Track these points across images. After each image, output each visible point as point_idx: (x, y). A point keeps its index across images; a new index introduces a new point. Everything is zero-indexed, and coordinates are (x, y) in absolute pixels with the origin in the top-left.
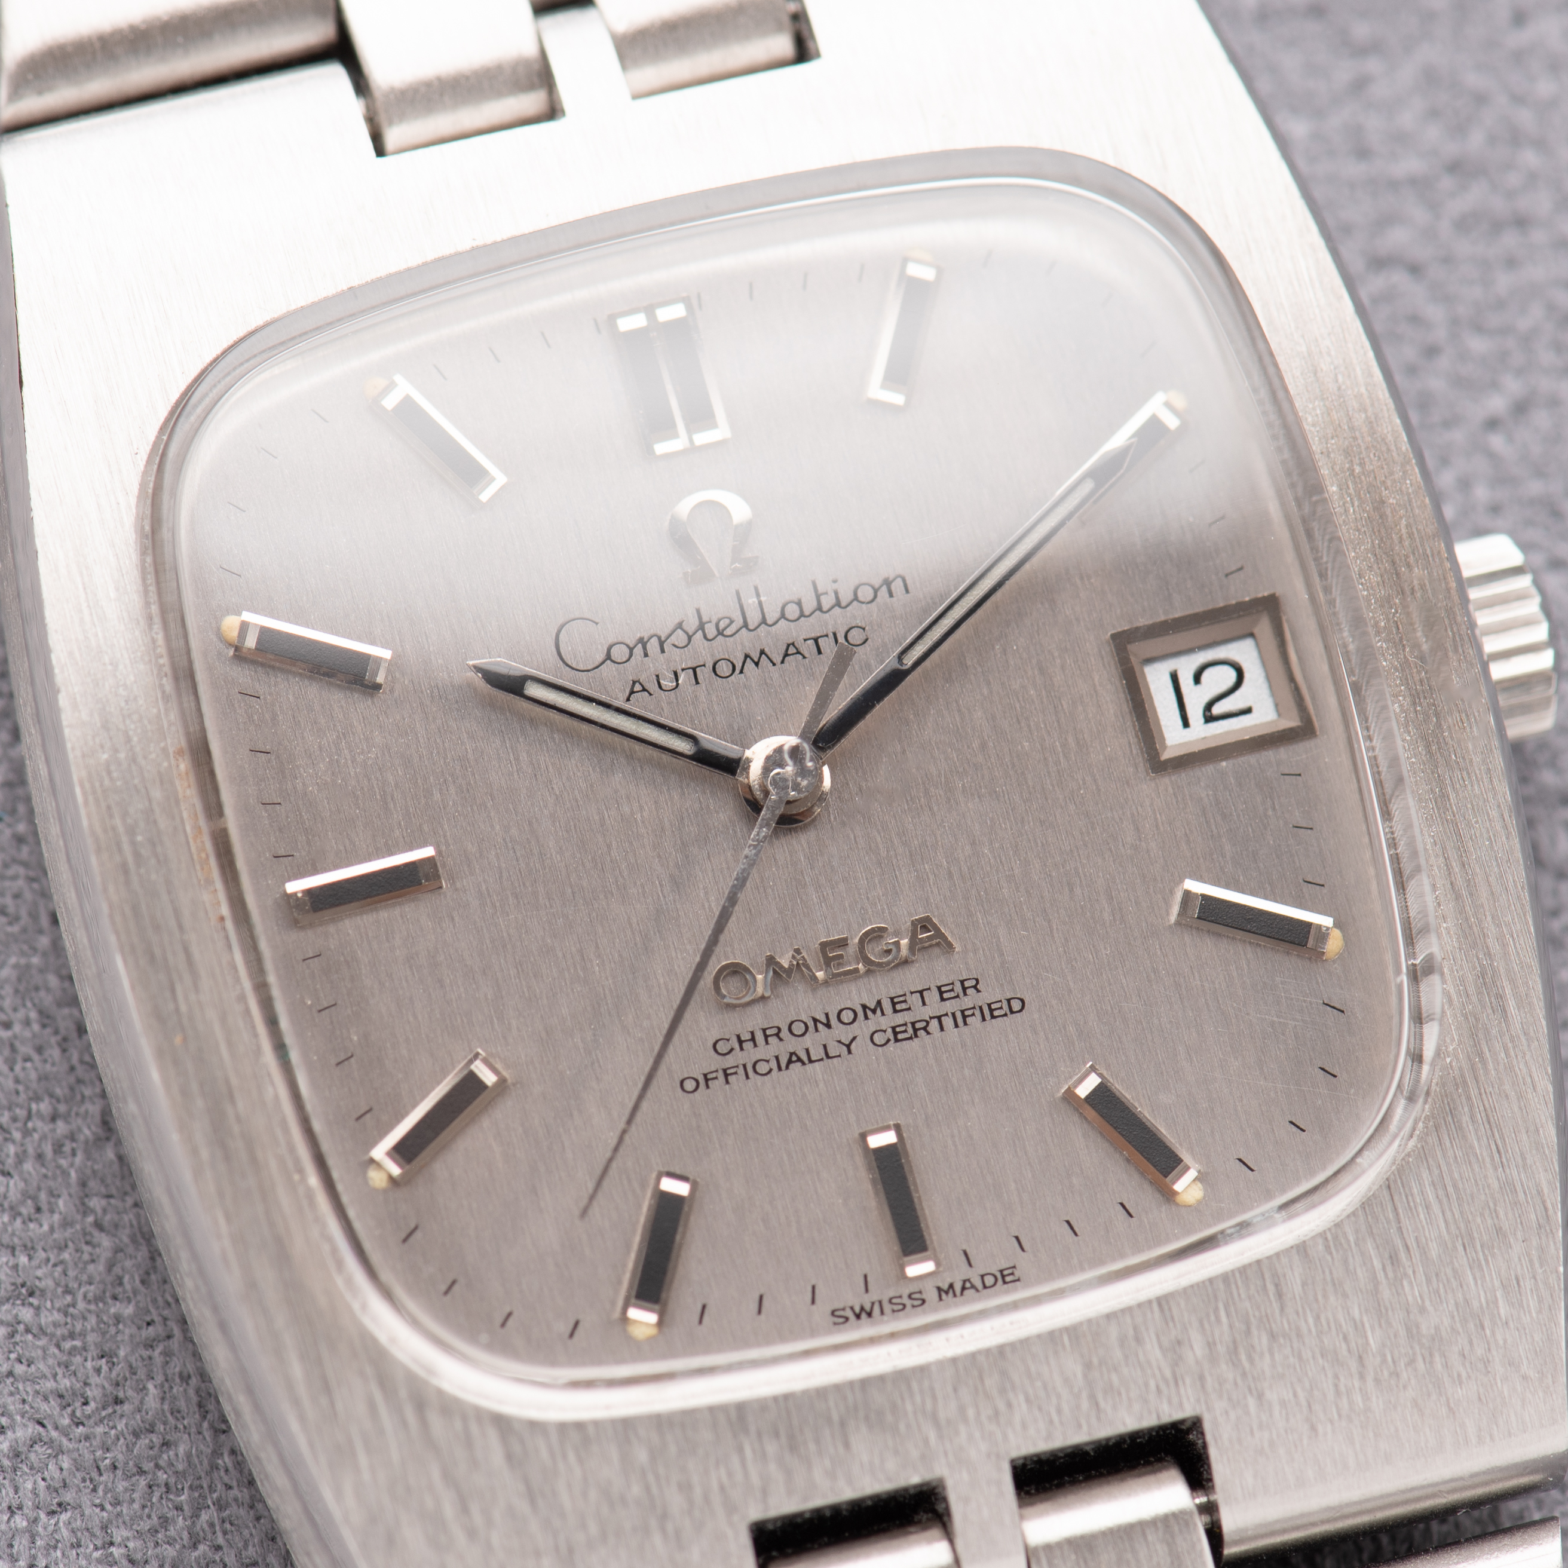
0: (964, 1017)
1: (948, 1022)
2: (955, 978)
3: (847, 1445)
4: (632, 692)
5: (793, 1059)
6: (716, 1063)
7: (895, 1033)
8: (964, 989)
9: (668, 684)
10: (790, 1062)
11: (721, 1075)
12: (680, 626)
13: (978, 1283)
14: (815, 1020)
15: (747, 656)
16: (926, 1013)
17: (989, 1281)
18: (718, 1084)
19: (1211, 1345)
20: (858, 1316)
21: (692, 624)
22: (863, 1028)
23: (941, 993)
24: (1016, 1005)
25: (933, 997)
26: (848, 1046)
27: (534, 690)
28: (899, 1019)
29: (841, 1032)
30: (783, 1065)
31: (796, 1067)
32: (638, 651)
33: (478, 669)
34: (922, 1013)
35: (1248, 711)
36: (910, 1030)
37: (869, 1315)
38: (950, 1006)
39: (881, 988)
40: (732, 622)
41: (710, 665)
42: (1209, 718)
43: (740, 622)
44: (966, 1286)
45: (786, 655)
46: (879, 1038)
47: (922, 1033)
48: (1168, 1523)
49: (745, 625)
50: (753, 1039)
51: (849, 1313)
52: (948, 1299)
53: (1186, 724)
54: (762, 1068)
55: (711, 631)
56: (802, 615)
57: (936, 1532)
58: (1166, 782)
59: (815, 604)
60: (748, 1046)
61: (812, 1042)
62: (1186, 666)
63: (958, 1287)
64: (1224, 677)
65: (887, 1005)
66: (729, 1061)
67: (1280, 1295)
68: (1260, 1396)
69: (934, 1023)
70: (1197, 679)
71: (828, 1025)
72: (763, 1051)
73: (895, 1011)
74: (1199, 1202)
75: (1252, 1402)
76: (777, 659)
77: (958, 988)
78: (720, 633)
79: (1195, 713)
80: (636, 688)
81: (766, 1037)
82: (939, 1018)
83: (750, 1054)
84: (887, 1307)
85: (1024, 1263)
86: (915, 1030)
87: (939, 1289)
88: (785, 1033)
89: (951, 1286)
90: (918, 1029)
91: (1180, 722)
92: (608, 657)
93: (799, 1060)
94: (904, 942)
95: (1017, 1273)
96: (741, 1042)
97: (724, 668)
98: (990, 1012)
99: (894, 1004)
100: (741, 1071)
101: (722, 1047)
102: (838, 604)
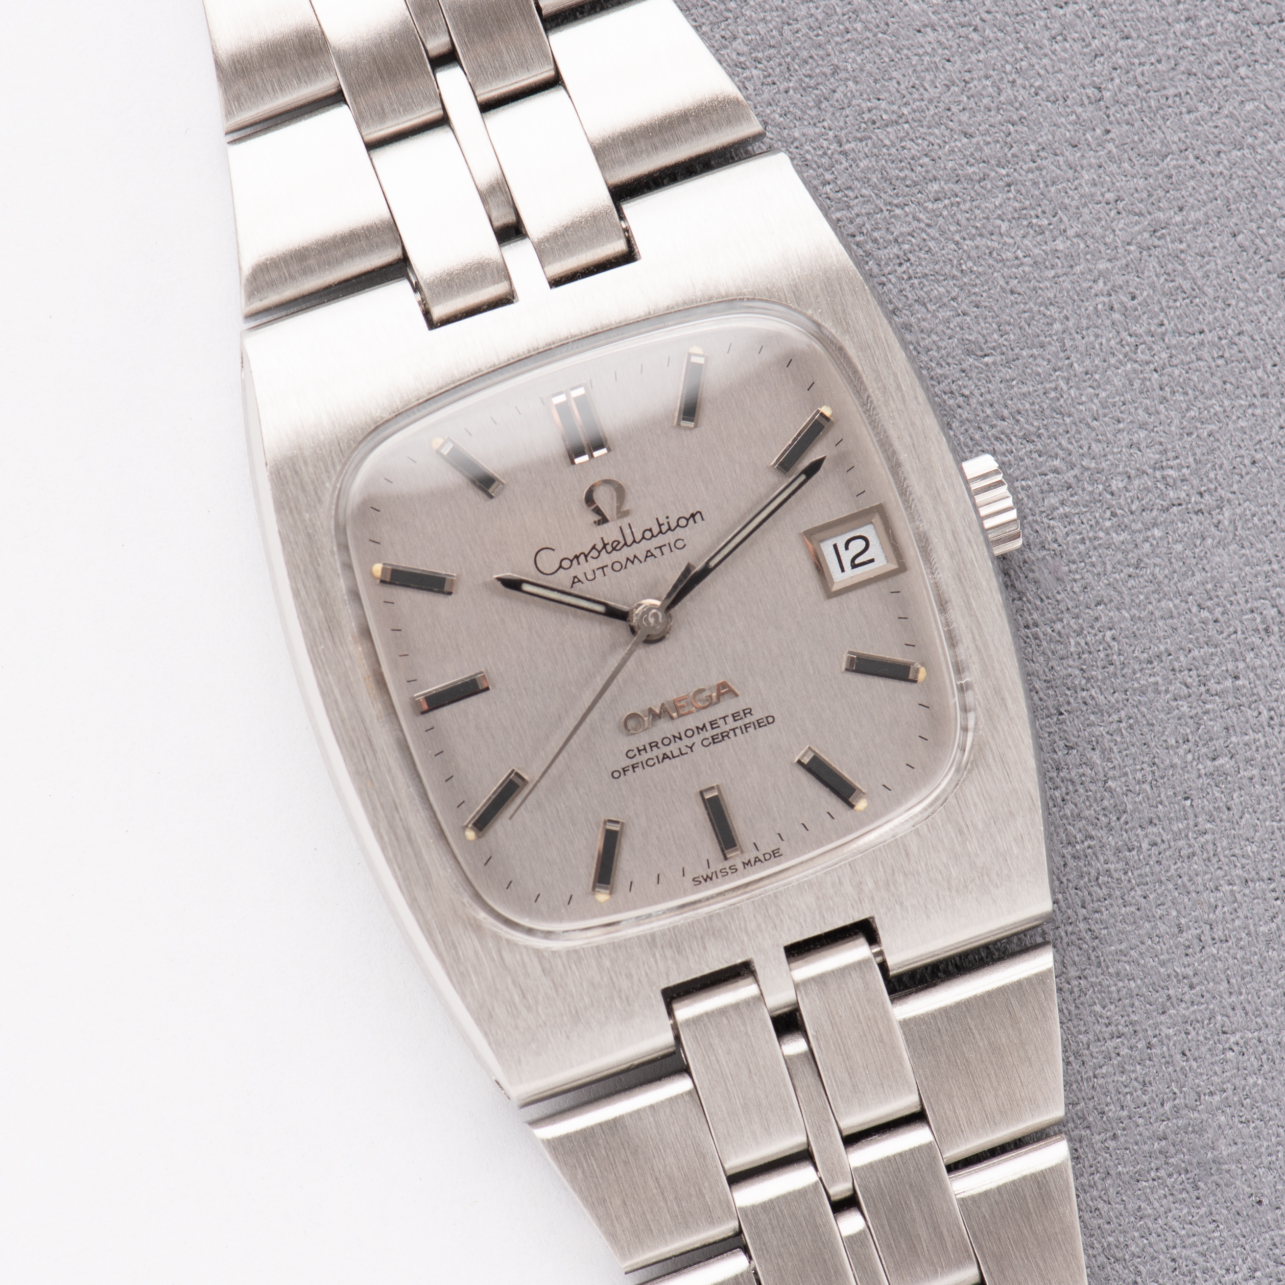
0: (746, 728)
1: (738, 731)
2: (740, 709)
3: (705, 948)
4: (574, 583)
5: (665, 757)
6: (630, 762)
7: (713, 739)
8: (745, 714)
9: (590, 577)
10: (664, 758)
11: (631, 768)
12: (594, 547)
13: (762, 858)
14: (674, 737)
15: (628, 559)
16: (727, 728)
17: (767, 857)
18: (630, 773)
19: (876, 883)
20: (706, 880)
21: (600, 546)
22: (697, 739)
23: (734, 717)
24: (770, 720)
25: (730, 719)
26: (691, 748)
27: (526, 588)
28: (715, 732)
29: (687, 741)
30: (660, 760)
31: (667, 760)
32: (575, 561)
33: (499, 579)
34: (724, 728)
35: (872, 561)
36: (720, 738)
37: (711, 879)
38: (740, 723)
39: (705, 717)
40: (619, 543)
41: (610, 566)
42: (854, 566)
43: (622, 542)
44: (757, 860)
45: (647, 557)
46: (706, 743)
47: (726, 738)
48: (861, 965)
49: (626, 544)
50: (645, 749)
51: (701, 879)
52: (748, 867)
53: (843, 570)
54: (651, 763)
55: (609, 548)
56: (653, 536)
57: (750, 979)
58: (834, 601)
59: (658, 530)
60: (643, 752)
61: (674, 748)
62: (841, 541)
63: (752, 861)
64: (861, 544)
65: (708, 726)
66: (634, 761)
67: (907, 855)
68: (902, 904)
69: (732, 733)
70: (847, 548)
71: (680, 739)
72: (650, 755)
73: (713, 728)
74: (866, 808)
75: (898, 907)
76: (642, 559)
77: (742, 714)
78: (614, 549)
79: (847, 564)
80: (575, 580)
81: (651, 747)
82: (733, 730)
83: (644, 756)
84: (719, 875)
85: (784, 847)
86: (723, 737)
87: (744, 863)
88: (660, 745)
89: (749, 861)
90: (724, 736)
91: (840, 570)
92: (561, 567)
93: (668, 757)
94: (714, 694)
95: (781, 852)
96: (639, 751)
97: (617, 566)
98: (759, 724)
99: (711, 725)
100: (640, 765)
101: (631, 754)
102: (670, 529)
